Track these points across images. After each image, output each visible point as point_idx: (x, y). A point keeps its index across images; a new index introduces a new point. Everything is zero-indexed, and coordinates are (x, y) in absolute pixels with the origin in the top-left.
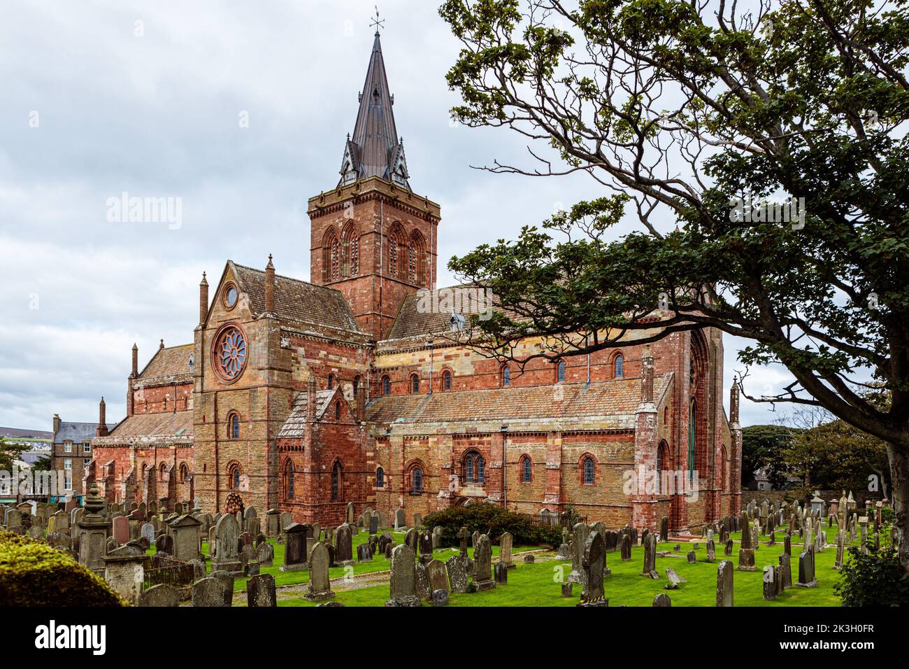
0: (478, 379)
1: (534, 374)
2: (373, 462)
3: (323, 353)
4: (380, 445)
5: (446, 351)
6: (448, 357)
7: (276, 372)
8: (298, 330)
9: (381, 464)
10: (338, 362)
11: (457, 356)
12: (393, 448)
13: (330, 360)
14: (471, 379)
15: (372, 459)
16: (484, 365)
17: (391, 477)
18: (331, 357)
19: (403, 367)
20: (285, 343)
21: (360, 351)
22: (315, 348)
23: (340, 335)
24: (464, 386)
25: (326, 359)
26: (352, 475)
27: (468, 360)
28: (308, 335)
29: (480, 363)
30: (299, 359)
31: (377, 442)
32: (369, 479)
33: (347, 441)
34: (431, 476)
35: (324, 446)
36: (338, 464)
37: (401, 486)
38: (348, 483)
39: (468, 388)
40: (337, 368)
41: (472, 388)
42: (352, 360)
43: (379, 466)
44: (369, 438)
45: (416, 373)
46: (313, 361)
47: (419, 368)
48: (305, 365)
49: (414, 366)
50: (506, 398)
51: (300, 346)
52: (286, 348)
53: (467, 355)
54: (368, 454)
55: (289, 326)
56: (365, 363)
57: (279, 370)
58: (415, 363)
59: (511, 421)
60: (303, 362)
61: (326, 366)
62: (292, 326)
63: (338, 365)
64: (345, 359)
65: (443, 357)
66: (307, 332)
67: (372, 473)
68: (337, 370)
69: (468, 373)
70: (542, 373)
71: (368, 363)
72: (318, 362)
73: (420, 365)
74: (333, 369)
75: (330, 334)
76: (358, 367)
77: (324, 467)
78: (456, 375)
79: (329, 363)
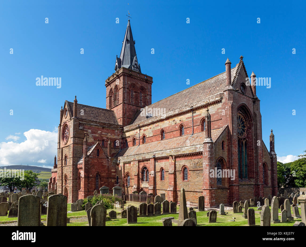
0: (154, 138)
1: (173, 133)
2: (115, 174)
3: (99, 132)
5: (144, 128)
6: (145, 130)
7: (77, 139)
8: (88, 123)
10: (107, 135)
11: (147, 129)
13: (103, 135)
14: (152, 138)
15: (114, 172)
16: (156, 132)
18: (103, 133)
19: (131, 136)
20: (81, 128)
21: (116, 131)
22: (95, 130)
23: (107, 125)
24: (150, 141)
25: (101, 134)
26: (105, 179)
27: (151, 131)
28: (92, 125)
29: (154, 131)
30: (89, 134)
32: (113, 181)
33: (103, 165)
34: (132, 179)
35: (91, 167)
36: (98, 174)
38: (103, 182)
39: (151, 142)
40: (106, 137)
42: (113, 134)
43: (117, 175)
44: (112, 164)
45: (135, 138)
46: (95, 135)
47: (136, 136)
48: (91, 136)
49: (134, 135)
50: (162, 144)
51: (89, 129)
52: (81, 130)
53: (150, 128)
54: (112, 170)
55: (84, 122)
56: (119, 136)
57: (78, 138)
58: (135, 134)
59: (157, 153)
60: (90, 135)
61: (101, 137)
62: (85, 122)
63: (106, 136)
64: (109, 134)
65: (143, 130)
66: (92, 124)
67: (114, 178)
68: (106, 138)
69: (151, 135)
70: (176, 132)
71: (120, 136)
72: (97, 135)
73: (136, 135)
74: (104, 138)
75: (102, 125)
76: (115, 137)
77: (91, 175)
78: (147, 137)
79: (102, 136)
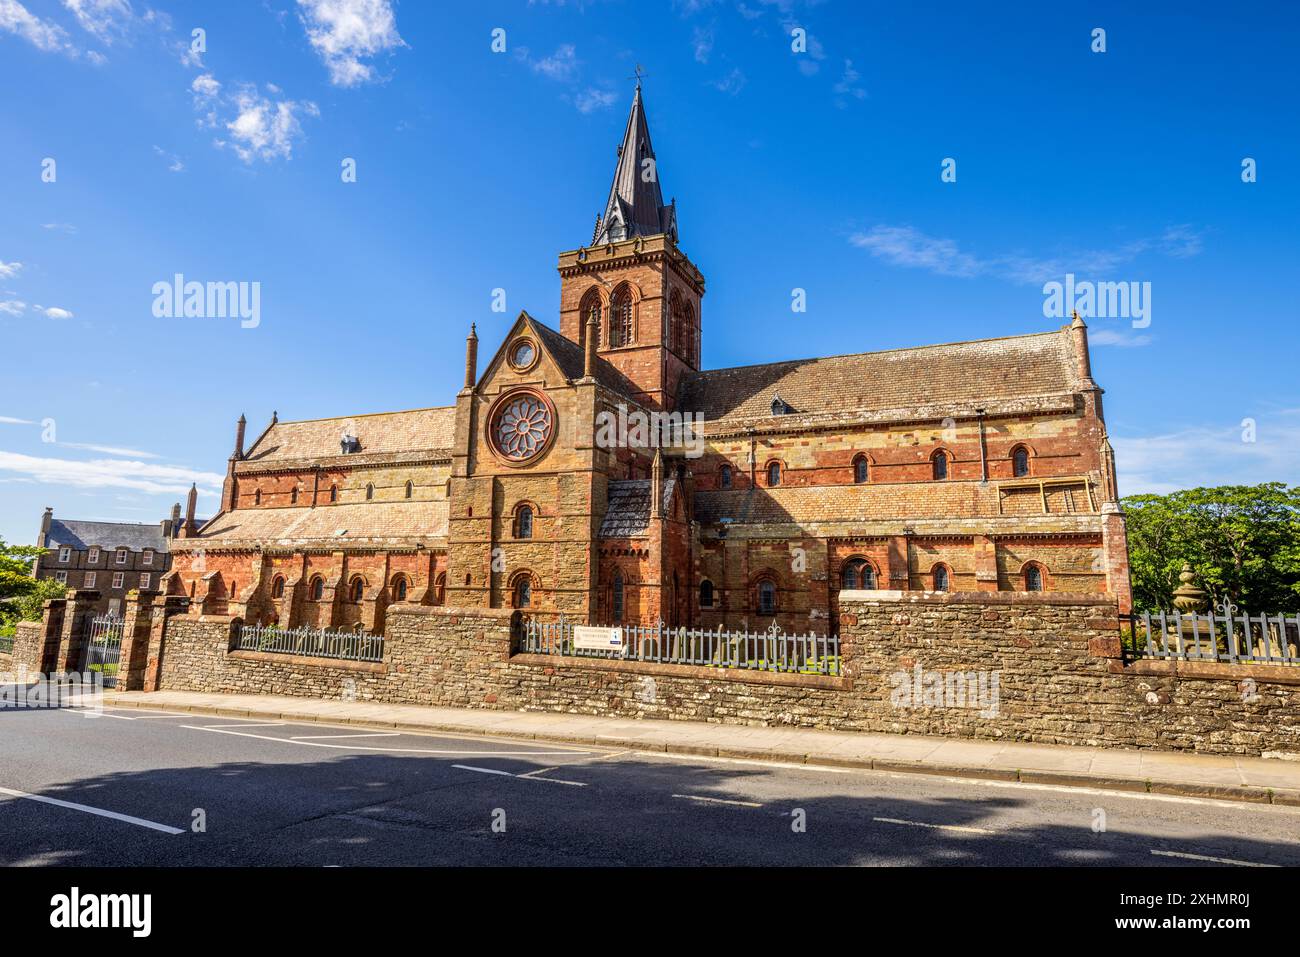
0: (822, 474)
1: (904, 470)
2: (699, 574)
4: (708, 551)
5: (774, 440)
6: (776, 446)
7: (599, 453)
9: (708, 576)
11: (790, 445)
12: (731, 555)
14: (812, 473)
15: (699, 568)
16: (830, 457)
17: (727, 593)
19: (710, 457)
24: (803, 481)
26: (684, 589)
27: (806, 451)
29: (824, 455)
31: (703, 547)
32: (697, 595)
33: (681, 544)
34: (794, 591)
35: (667, 550)
36: (674, 574)
37: (745, 603)
38: (681, 601)
39: (809, 483)
41: (813, 483)
43: (706, 578)
44: (696, 542)
47: (731, 459)
49: (723, 456)
50: (874, 496)
53: (805, 445)
54: (696, 563)
57: (602, 451)
58: (726, 453)
59: (917, 522)
65: (768, 446)
67: (698, 588)
68: (635, 456)
69: (807, 465)
70: (917, 468)
73: (733, 455)
74: (632, 455)
77: (666, 578)
78: (790, 467)
